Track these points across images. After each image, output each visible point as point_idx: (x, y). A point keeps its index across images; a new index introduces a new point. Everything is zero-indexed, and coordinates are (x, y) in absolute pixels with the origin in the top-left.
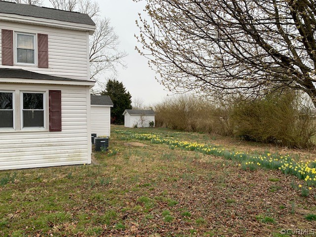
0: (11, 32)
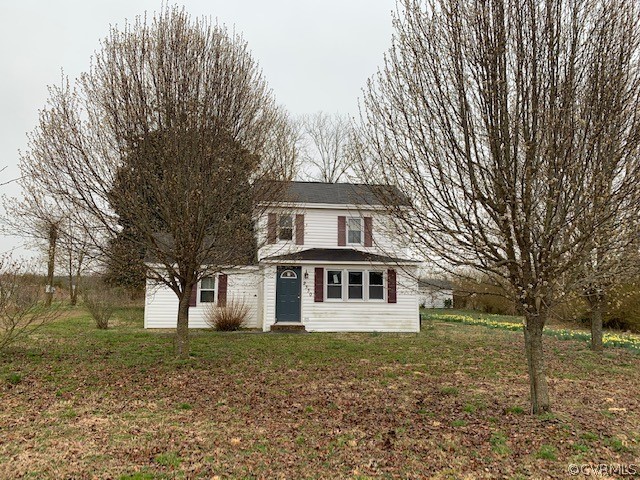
0: (344, 218)
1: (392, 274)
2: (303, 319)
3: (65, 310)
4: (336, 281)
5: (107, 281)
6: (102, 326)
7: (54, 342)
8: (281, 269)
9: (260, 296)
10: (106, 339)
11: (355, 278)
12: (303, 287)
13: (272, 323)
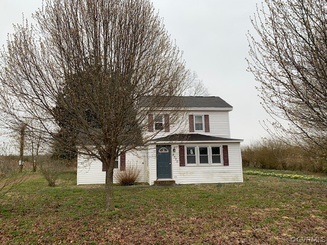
0: (192, 116)
1: (225, 148)
2: (173, 177)
3: (30, 175)
4: (192, 153)
5: (54, 157)
6: (52, 184)
7: (21, 198)
8: (158, 147)
9: (146, 163)
10: (55, 195)
11: (203, 151)
12: (173, 157)
13: (155, 180)
